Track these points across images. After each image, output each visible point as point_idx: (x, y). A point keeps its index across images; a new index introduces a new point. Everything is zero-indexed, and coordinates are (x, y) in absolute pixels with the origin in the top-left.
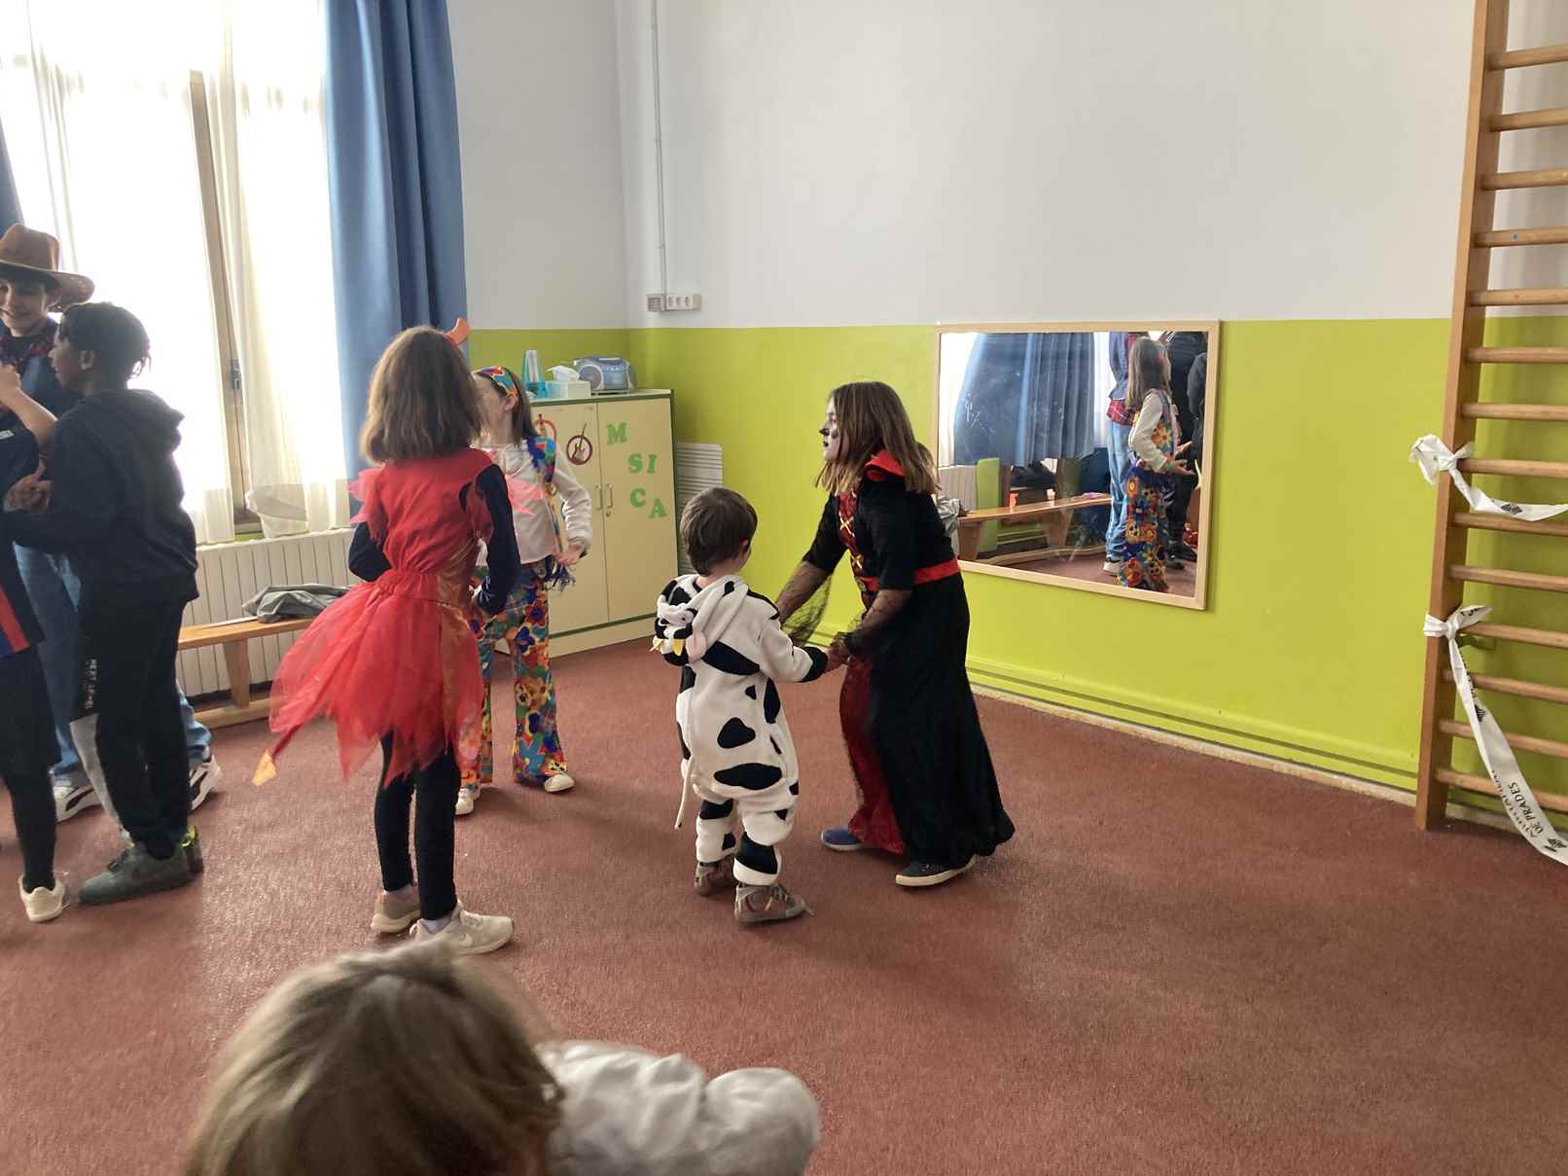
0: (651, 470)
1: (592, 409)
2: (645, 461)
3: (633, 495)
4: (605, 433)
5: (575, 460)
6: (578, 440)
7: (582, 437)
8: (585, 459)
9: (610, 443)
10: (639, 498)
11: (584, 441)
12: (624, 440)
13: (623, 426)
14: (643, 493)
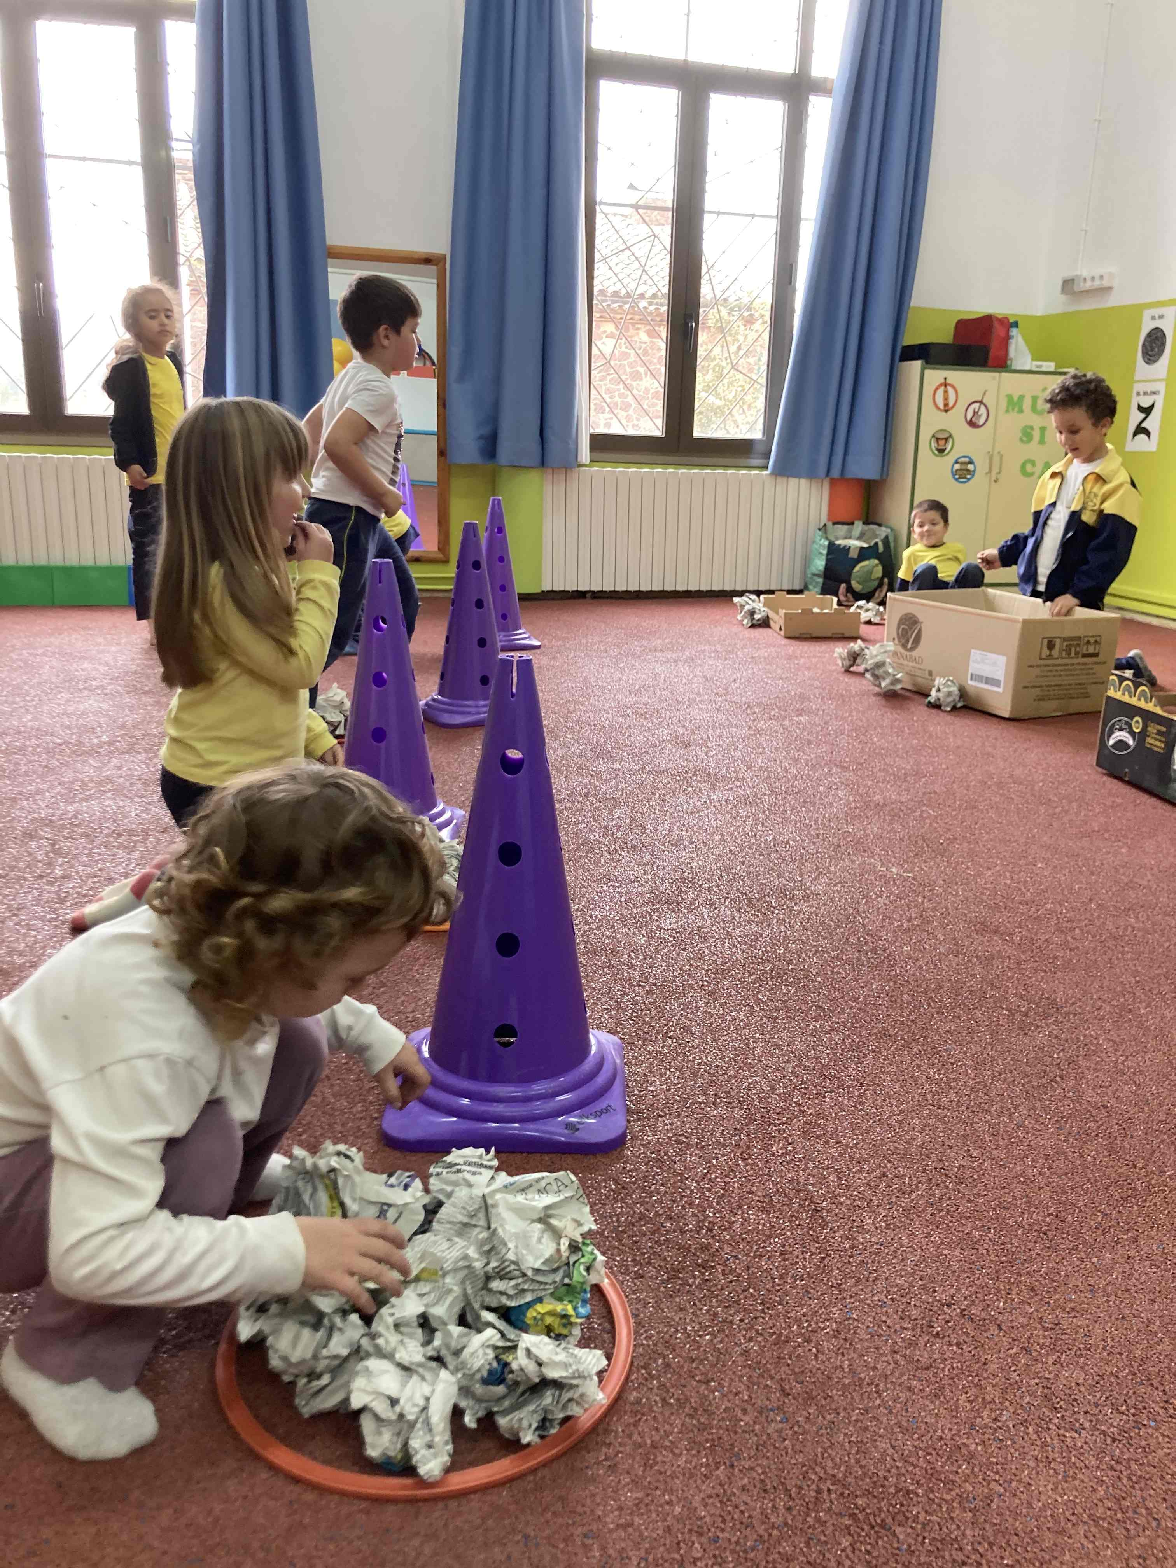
0: (1042, 442)
1: (994, 378)
2: (1036, 435)
3: (1023, 466)
4: (1004, 404)
5: (972, 424)
6: (977, 405)
7: (981, 402)
8: (981, 423)
9: (1007, 411)
10: (1029, 467)
11: (983, 407)
12: (1021, 411)
13: (1022, 397)
14: (1033, 463)
